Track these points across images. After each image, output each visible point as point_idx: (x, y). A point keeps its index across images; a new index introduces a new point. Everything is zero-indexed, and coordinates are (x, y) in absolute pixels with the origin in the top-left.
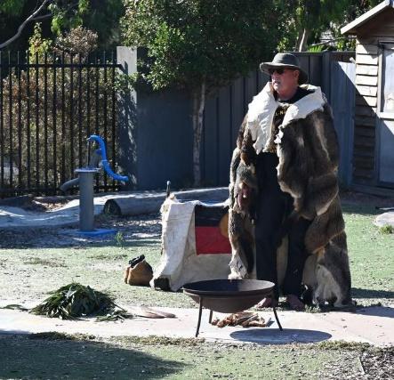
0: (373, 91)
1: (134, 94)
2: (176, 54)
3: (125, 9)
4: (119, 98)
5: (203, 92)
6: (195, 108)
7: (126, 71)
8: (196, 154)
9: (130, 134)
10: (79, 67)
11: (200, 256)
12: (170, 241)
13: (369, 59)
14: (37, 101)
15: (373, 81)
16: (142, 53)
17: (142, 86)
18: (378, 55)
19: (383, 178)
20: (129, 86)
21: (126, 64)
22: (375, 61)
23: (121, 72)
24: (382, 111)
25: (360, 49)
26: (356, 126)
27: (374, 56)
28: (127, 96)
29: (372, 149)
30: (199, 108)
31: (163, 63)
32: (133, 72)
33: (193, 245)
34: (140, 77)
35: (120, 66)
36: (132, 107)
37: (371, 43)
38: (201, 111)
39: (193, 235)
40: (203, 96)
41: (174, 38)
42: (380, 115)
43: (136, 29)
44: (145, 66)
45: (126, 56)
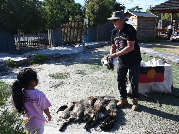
2: (95, 20)
3: (85, 12)
7: (86, 23)
8: (97, 36)
10: (78, 22)
14: (72, 27)
16: (89, 19)
17: (89, 25)
20: (87, 25)
28: (86, 27)
31: (93, 21)
34: (88, 23)
38: (98, 29)
40: (98, 27)
41: (94, 17)
45: (86, 20)
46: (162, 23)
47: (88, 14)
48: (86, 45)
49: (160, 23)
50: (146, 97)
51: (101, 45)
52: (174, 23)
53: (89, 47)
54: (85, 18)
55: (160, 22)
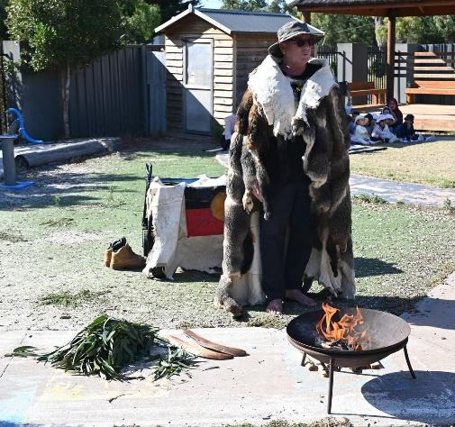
0: (180, 70)
1: (19, 75)
2: (52, 46)
3: (7, 13)
4: (7, 78)
5: (69, 72)
6: (63, 84)
7: (11, 58)
8: (66, 116)
9: (18, 103)
11: (191, 238)
12: (162, 228)
13: (176, 50)
15: (180, 64)
16: (24, 45)
17: (25, 69)
18: (182, 46)
19: (190, 127)
20: (15, 69)
21: (11, 54)
22: (180, 50)
23: (7, 60)
24: (187, 83)
25: (168, 42)
26: (168, 94)
27: (179, 47)
28: (14, 76)
29: (180, 109)
30: (66, 83)
31: (42, 52)
32: (17, 59)
33: (185, 228)
34: (23, 63)
35: (7, 55)
36: (19, 84)
37: (177, 39)
38: (68, 85)
39: (184, 219)
40: (69, 76)
41: (49, 34)
42: (186, 86)
43: (19, 28)
44: (28, 55)
45: (12, 48)
46: (349, 56)
47: (20, 20)
48: (17, 151)
49: (345, 59)
50: (210, 275)
51: (80, 152)
52: (405, 57)
53: (29, 160)
54: (7, 37)
55: (344, 55)
